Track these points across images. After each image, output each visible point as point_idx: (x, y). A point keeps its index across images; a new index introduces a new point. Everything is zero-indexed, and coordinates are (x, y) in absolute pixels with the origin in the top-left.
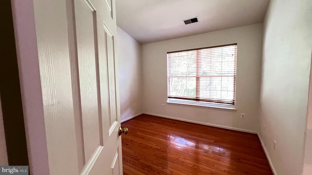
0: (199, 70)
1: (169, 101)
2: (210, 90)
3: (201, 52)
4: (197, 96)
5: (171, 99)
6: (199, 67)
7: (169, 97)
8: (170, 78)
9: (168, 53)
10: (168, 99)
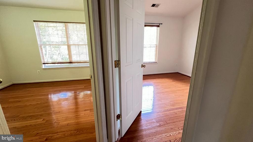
0: (69, 40)
1: (44, 67)
2: (79, 55)
3: (68, 25)
4: (70, 60)
5: (46, 65)
6: (69, 37)
7: (43, 64)
8: (42, 46)
9: (34, 21)
10: (43, 65)
